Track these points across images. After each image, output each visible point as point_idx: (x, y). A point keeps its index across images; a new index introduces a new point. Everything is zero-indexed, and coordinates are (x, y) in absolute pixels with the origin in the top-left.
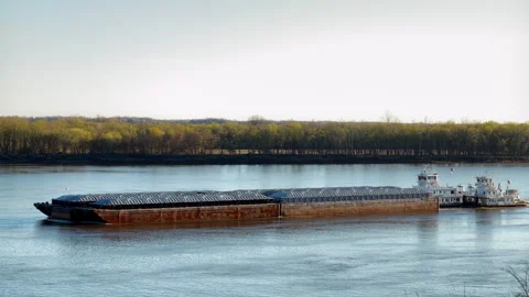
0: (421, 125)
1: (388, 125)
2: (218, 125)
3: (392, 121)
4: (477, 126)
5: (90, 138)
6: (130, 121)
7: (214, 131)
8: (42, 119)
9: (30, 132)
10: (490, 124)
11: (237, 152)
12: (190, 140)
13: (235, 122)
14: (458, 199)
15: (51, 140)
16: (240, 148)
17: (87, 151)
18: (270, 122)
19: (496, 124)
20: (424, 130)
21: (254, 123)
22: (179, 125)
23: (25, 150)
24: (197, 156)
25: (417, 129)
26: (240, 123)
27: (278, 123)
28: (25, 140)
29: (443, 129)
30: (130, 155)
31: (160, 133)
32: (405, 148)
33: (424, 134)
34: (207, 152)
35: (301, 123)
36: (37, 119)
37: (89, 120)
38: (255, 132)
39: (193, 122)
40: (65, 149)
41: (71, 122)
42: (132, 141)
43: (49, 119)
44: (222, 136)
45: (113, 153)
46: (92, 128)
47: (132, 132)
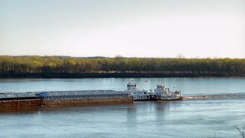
0: (195, 59)
1: (180, 59)
2: (101, 60)
3: (182, 57)
4: (221, 60)
5: (42, 66)
6: (60, 57)
7: (99, 62)
8: (19, 57)
9: (14, 63)
10: (227, 59)
11: (110, 72)
12: (88, 66)
13: (109, 58)
14: (148, 97)
15: (24, 66)
16: (111, 70)
17: (40, 72)
18: (125, 58)
19: (230, 59)
20: (196, 62)
21: (118, 58)
22: (83, 60)
23: (12, 71)
24: (91, 74)
25: (193, 62)
26: (111, 58)
27: (129, 59)
28: (12, 67)
29: (205, 61)
30: (60, 74)
31: (74, 63)
32: (188, 70)
33: (196, 64)
34: (96, 72)
35: (139, 58)
36: (17, 57)
37: (41, 57)
38: (118, 63)
39: (89, 58)
40: (30, 71)
41: (33, 58)
42: (61, 67)
43: (23, 57)
44: (103, 65)
45: (52, 73)
46: (43, 61)
47: (61, 63)
